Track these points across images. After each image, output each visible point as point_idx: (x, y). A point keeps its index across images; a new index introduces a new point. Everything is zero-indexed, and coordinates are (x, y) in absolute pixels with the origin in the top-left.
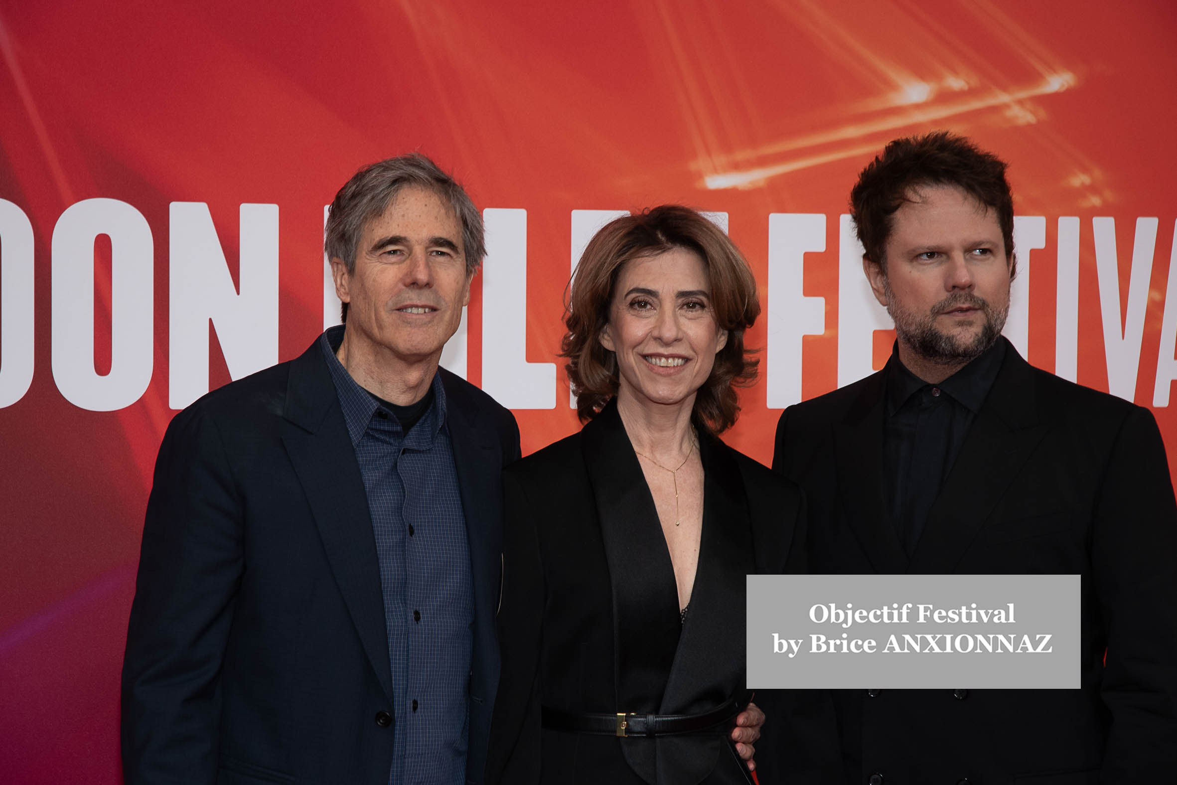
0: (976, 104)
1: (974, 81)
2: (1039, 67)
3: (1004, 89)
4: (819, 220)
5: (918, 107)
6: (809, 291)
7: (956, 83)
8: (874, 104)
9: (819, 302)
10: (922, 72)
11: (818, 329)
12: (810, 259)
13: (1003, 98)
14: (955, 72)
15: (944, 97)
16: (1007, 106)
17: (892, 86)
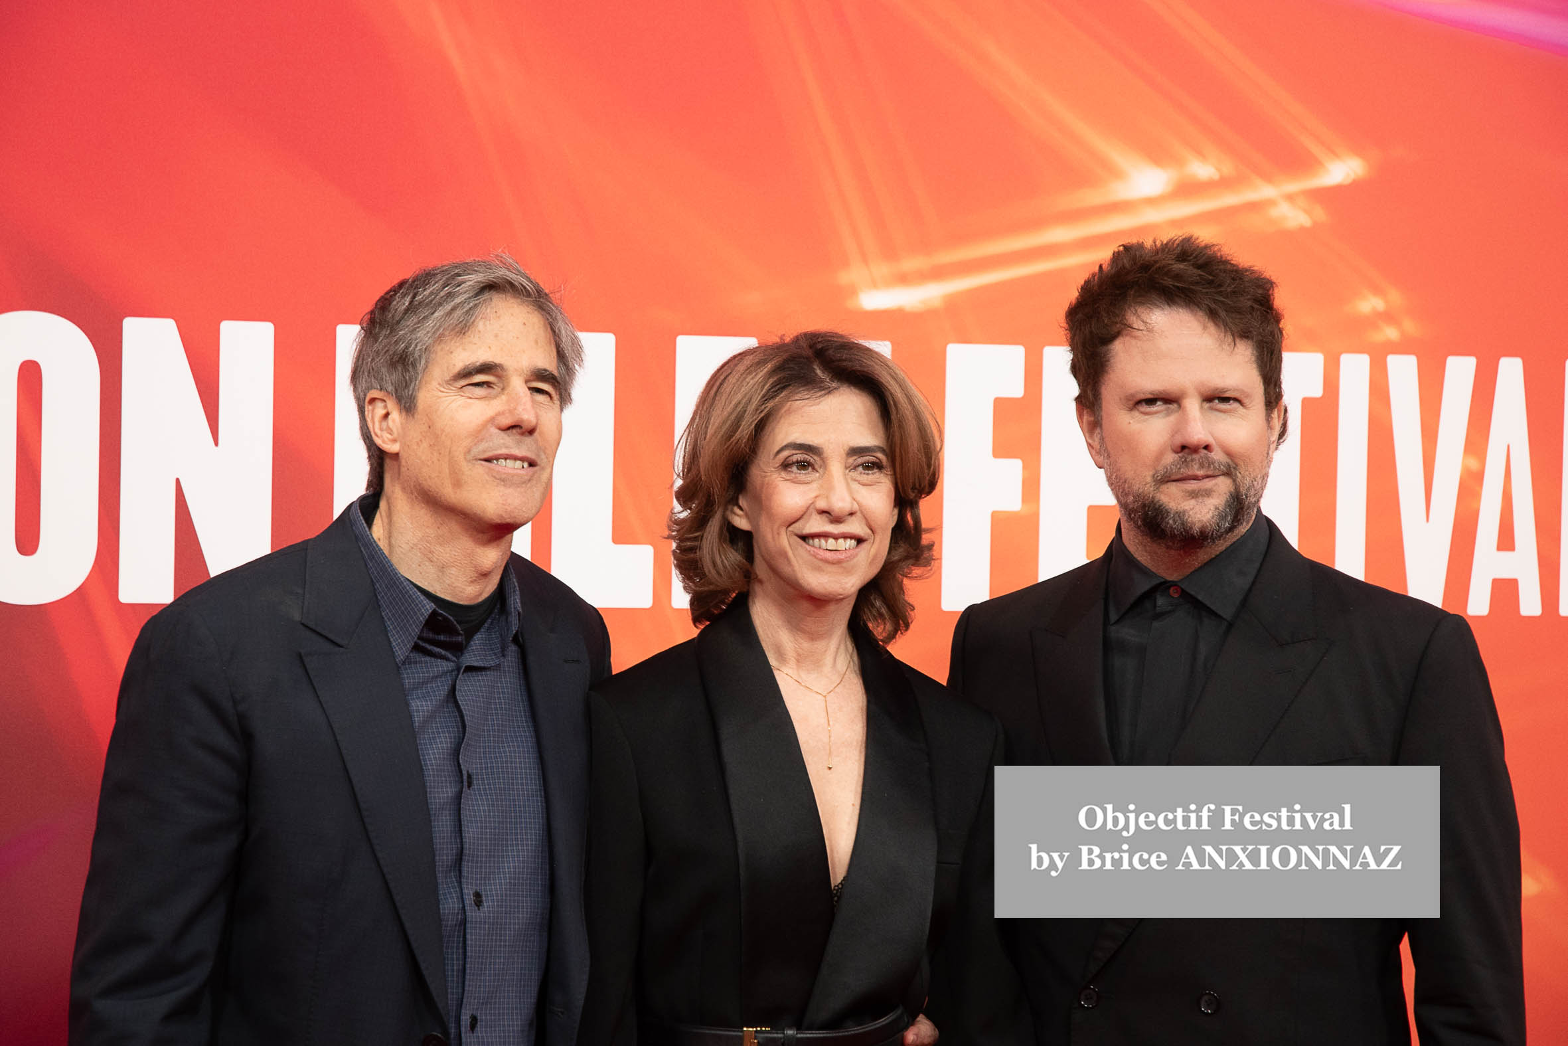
0: (1229, 199)
1: (1228, 168)
2: (1315, 149)
3: (1268, 178)
4: (1015, 355)
5: (1151, 202)
6: (1002, 449)
7: (1203, 170)
8: (1092, 197)
9: (1014, 467)
10: (1157, 154)
11: (1013, 502)
12: (1002, 407)
13: (1264, 191)
14: (1200, 154)
15: (1187, 189)
16: (1271, 203)
17: (1115, 173)
